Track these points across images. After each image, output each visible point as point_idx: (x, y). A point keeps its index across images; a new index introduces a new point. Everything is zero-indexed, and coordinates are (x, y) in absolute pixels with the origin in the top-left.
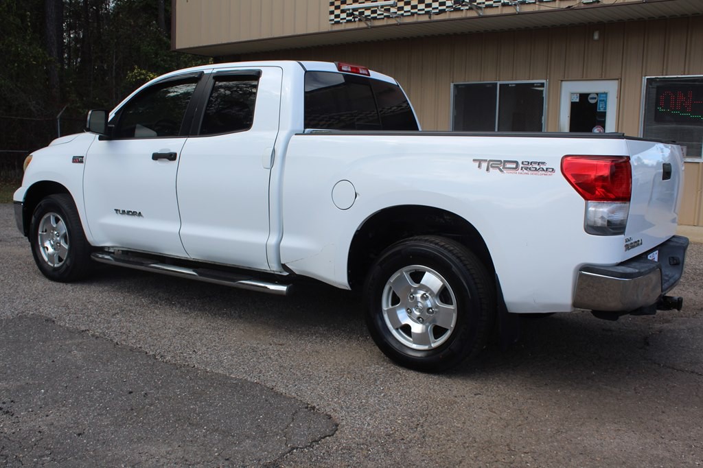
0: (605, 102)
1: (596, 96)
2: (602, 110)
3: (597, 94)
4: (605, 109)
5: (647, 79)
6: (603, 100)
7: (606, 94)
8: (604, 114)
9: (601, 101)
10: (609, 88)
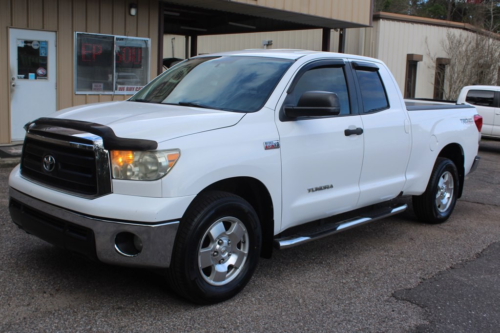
0: (46, 49)
1: (38, 43)
2: (43, 55)
3: (39, 42)
4: (46, 53)
5: (77, 34)
6: (44, 47)
7: (46, 42)
8: (45, 59)
9: (42, 47)
10: (49, 37)
